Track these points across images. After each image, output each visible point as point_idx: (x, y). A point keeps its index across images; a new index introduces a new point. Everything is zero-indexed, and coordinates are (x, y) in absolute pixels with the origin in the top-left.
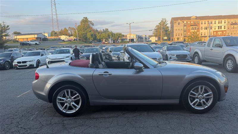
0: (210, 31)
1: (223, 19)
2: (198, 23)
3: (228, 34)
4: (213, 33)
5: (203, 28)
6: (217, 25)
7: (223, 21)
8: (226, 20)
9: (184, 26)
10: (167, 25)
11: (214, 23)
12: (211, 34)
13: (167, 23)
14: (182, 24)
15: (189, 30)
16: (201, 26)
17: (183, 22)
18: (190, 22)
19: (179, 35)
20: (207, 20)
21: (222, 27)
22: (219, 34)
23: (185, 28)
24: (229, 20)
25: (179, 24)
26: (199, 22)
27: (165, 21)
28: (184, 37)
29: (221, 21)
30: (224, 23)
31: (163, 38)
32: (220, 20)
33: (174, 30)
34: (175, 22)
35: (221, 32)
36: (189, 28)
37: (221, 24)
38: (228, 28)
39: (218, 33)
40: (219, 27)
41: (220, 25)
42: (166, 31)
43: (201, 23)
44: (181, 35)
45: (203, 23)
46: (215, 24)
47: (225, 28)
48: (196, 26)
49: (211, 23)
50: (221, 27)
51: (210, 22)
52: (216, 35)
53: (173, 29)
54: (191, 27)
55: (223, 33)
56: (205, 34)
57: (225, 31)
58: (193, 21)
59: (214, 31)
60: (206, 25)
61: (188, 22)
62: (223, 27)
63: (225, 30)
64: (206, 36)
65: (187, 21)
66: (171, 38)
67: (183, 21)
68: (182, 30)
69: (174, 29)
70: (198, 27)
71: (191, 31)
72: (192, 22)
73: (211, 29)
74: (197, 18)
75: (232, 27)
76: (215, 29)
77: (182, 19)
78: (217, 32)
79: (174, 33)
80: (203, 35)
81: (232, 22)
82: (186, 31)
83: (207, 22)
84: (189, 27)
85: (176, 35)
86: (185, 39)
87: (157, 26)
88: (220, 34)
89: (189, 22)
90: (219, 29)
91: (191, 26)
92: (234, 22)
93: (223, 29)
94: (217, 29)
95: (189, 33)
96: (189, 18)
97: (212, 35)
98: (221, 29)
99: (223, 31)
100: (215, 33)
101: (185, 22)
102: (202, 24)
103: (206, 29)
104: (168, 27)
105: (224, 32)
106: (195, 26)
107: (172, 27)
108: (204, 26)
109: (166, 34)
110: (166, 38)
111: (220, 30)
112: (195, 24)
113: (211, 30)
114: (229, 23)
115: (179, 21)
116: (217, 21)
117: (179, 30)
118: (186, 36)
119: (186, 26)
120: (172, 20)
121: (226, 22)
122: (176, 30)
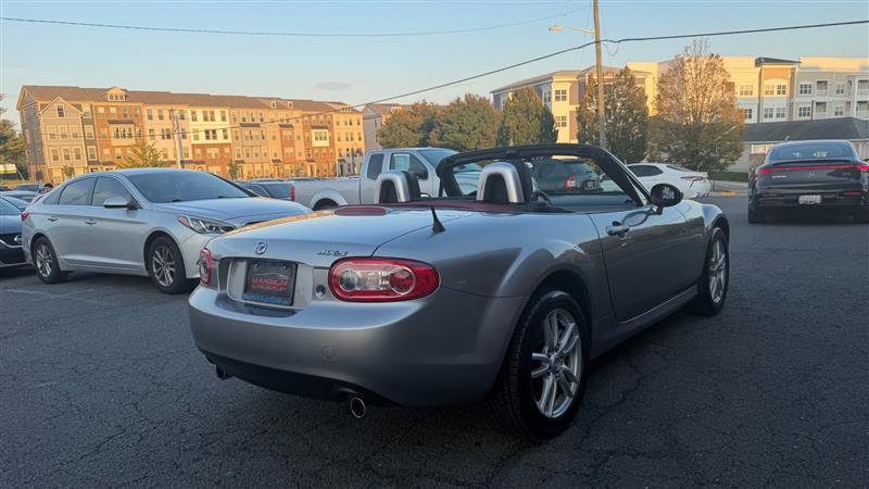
0: (180, 143)
1: (217, 106)
2: (136, 116)
3: (239, 156)
4: (194, 152)
5: (158, 132)
6: (201, 125)
7: (218, 112)
8: (227, 111)
9: (85, 122)
10: (4, 116)
11: (190, 116)
12: (187, 155)
14: (73, 116)
15: (107, 138)
16: (148, 125)
17: (79, 107)
18: (107, 108)
19: (67, 158)
20: (169, 108)
21: (218, 133)
22: (211, 154)
23: (89, 129)
24: (234, 111)
25: (61, 114)
26: (138, 112)
28: (89, 163)
29: (212, 113)
30: (220, 121)
32: (208, 110)
33: (44, 139)
34: (43, 106)
35: (217, 150)
36: (104, 131)
37: (213, 123)
38: (237, 138)
39: (209, 151)
40: (207, 132)
41: (210, 125)
42: (3, 138)
43: (146, 114)
44: (78, 157)
45: (155, 114)
46: (195, 123)
47: (226, 137)
48: (129, 126)
49: (182, 118)
50: (214, 132)
51: (176, 113)
52: (200, 159)
53: (38, 130)
54: (113, 128)
55: (222, 151)
56: (166, 156)
57: (229, 145)
58: (118, 108)
59: (193, 145)
60: (167, 124)
61: (96, 107)
62: (220, 134)
63: (226, 141)
64: (174, 163)
65: (94, 104)
66: (33, 169)
67: (79, 103)
68: (75, 136)
69: (43, 130)
70: (138, 130)
71: (115, 142)
72: (113, 110)
73: (184, 137)
74: (130, 96)
75: (247, 133)
76: (196, 138)
77: (75, 94)
78: (203, 147)
79: (45, 149)
80: (161, 158)
81: (244, 119)
82: (93, 143)
83: (166, 114)
84: (105, 126)
85: (56, 158)
88: (213, 157)
89: (101, 110)
90: (208, 137)
91: (112, 122)
92: (249, 121)
93: (220, 139)
94: (202, 140)
95: (107, 151)
96: (99, 95)
97: (191, 158)
98: (215, 138)
99: (221, 146)
100: (198, 151)
101: (86, 108)
102: (150, 118)
103: (169, 137)
104: (6, 124)
105: (227, 150)
106: (127, 127)
108: (158, 126)
109: (4, 151)
110: (12, 168)
111: (211, 141)
112: (125, 115)
113: (183, 141)
114: (235, 119)
115: (61, 102)
116: (199, 113)
117: (64, 136)
118: (98, 163)
119: (90, 122)
120: (23, 94)
121: (227, 118)
122: (53, 136)
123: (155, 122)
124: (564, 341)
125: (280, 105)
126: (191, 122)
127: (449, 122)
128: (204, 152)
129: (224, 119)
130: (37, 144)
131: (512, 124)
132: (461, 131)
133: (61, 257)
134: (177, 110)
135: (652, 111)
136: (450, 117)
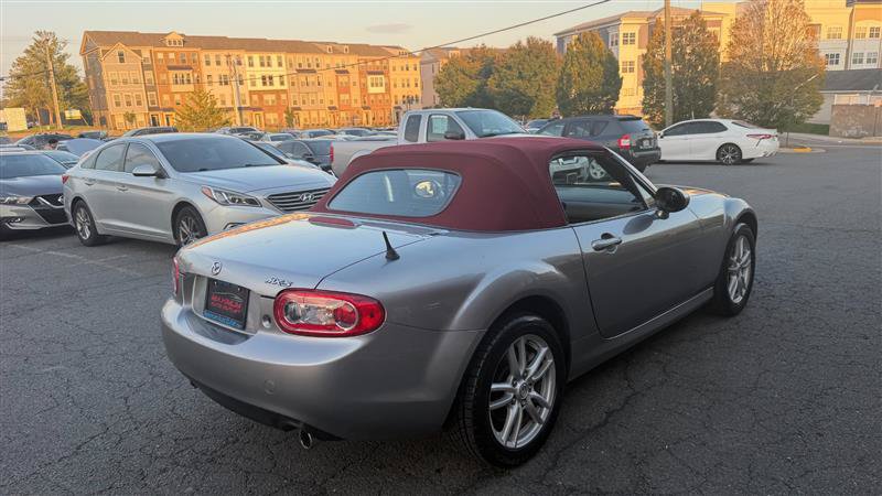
0: (238, 90)
1: (273, 51)
2: (194, 61)
3: (295, 103)
4: (251, 99)
5: (216, 79)
6: (259, 71)
7: (274, 57)
8: (283, 56)
9: (144, 68)
10: (68, 62)
11: (247, 63)
12: (244, 102)
13: (62, 52)
14: (133, 62)
15: (166, 84)
16: (206, 70)
17: (139, 53)
18: (166, 54)
19: (129, 104)
20: (226, 52)
21: (274, 79)
22: (267, 101)
23: (149, 75)
24: (291, 56)
25: (122, 60)
26: (196, 57)
27: (55, 43)
28: (150, 109)
29: (269, 58)
30: (277, 67)
31: (62, 115)
32: (265, 55)
33: (106, 85)
34: (104, 52)
35: (273, 97)
36: (163, 77)
37: (270, 69)
38: (293, 84)
39: (266, 97)
40: (264, 78)
41: (267, 71)
42: (68, 84)
43: (203, 59)
44: (139, 103)
45: (213, 60)
46: (251, 69)
47: (282, 83)
48: (188, 72)
49: (239, 63)
50: (271, 78)
51: (233, 59)
52: (257, 105)
53: (101, 76)
54: (172, 74)
55: (278, 98)
56: (223, 102)
57: (285, 91)
58: (176, 54)
59: (250, 92)
60: (224, 70)
61: (155, 53)
62: (276, 81)
63: (282, 88)
64: (231, 109)
65: (152, 48)
66: (97, 115)
67: (137, 48)
68: (136, 82)
69: (105, 78)
70: (196, 75)
71: (174, 88)
72: (172, 56)
73: (241, 82)
74: (187, 41)
75: (303, 79)
76: (254, 84)
77: (135, 39)
78: (260, 93)
79: (108, 95)
80: (219, 105)
81: (300, 65)
82: (153, 89)
83: (223, 59)
84: (164, 72)
85: (118, 104)
86: (153, 119)
87: (21, 61)
88: (270, 103)
89: (160, 56)
90: (264, 84)
91: (170, 68)
92: (305, 67)
93: (277, 86)
94: (259, 86)
95: (166, 97)
96: (157, 40)
97: (248, 105)
98: (271, 84)
99: (277, 92)
100: (255, 97)
101: (146, 54)
102: (208, 63)
103: (226, 83)
104: (70, 70)
105: (283, 97)
106: (185, 72)
107: (93, 68)
108: (215, 71)
109: (70, 97)
110: (76, 114)
111: (268, 88)
112: (184, 61)
113: (240, 87)
114: (291, 65)
115: (121, 47)
116: (256, 58)
117: (125, 82)
118: (157, 109)
119: (149, 67)
120: (86, 40)
121: (284, 64)
122: (114, 82)
123: (213, 67)
124: (533, 368)
125: (336, 49)
126: (248, 68)
127: (509, 68)
128: (261, 98)
129: (280, 64)
130: (100, 89)
131: (575, 70)
132: (521, 77)
133: (98, 221)
134: (234, 54)
135: (724, 58)
136: (510, 61)
